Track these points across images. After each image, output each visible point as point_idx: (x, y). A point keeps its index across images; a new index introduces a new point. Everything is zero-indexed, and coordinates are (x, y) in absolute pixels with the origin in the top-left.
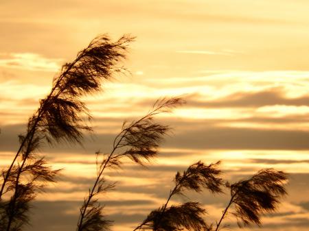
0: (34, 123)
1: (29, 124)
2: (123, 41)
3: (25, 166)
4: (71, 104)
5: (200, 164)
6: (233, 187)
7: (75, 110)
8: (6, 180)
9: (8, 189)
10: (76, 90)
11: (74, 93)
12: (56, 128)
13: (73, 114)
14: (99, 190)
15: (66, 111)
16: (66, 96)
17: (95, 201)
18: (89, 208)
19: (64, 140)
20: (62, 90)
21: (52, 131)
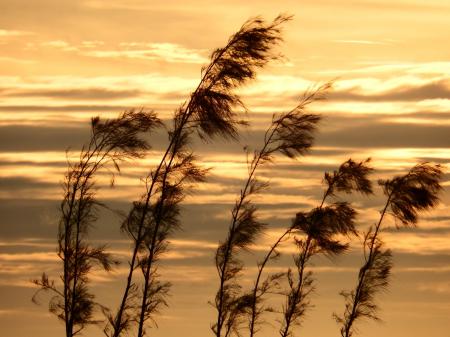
0: (182, 118)
1: (175, 119)
2: (279, 21)
3: (172, 165)
4: (225, 97)
5: (351, 162)
6: (388, 184)
7: (229, 104)
8: (154, 181)
9: (157, 191)
10: (230, 81)
11: (227, 85)
12: (209, 123)
13: (227, 109)
14: (251, 191)
15: (220, 105)
16: (219, 89)
17: (247, 203)
18: (241, 211)
19: (217, 136)
20: (214, 82)
21: (205, 127)
